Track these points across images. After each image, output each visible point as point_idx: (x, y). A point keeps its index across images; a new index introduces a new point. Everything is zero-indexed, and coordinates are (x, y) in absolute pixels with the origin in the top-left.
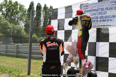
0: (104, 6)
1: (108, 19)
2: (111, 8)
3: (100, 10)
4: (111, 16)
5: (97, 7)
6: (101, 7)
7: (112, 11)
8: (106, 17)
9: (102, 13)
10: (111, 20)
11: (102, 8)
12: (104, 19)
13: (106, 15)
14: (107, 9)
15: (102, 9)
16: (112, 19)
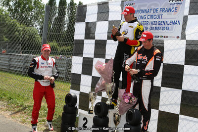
0: (158, 6)
1: (163, 26)
2: (170, 10)
3: (152, 12)
4: (169, 22)
5: (147, 6)
6: (153, 7)
7: (171, 14)
8: (160, 23)
9: (155, 17)
10: (168, 29)
11: (156, 8)
12: (158, 26)
13: (161, 20)
14: (163, 10)
15: (156, 10)
16: (169, 26)
